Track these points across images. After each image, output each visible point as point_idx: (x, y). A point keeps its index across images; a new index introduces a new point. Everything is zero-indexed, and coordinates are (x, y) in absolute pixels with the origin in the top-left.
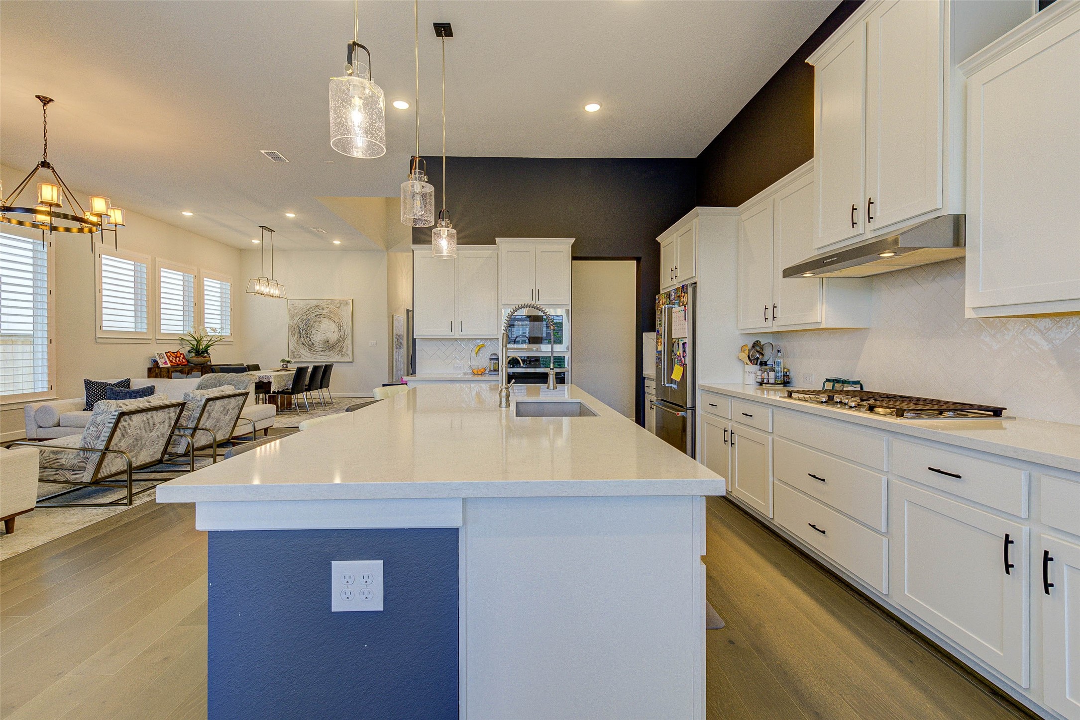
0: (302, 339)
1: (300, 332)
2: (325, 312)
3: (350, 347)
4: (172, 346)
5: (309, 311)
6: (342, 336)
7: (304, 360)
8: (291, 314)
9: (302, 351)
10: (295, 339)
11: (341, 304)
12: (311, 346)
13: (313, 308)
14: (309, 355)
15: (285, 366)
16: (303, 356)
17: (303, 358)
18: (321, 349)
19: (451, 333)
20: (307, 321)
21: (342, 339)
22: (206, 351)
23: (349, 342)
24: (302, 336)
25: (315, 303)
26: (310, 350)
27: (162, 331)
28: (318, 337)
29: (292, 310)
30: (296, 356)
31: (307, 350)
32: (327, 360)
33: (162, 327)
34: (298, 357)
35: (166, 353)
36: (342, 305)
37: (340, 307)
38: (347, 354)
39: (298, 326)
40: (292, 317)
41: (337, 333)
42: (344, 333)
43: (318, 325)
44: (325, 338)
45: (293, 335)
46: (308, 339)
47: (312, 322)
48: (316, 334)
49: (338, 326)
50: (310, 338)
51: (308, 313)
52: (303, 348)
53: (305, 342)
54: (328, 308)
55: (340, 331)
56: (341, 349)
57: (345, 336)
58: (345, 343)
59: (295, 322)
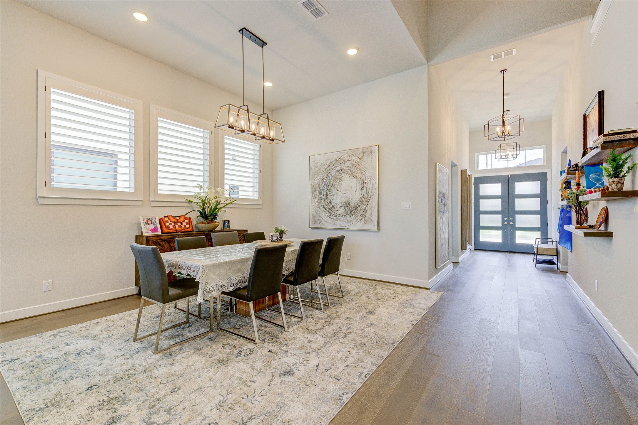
0: (323, 201)
1: (320, 192)
2: (345, 167)
3: (375, 210)
4: (173, 209)
5: (330, 167)
6: (366, 196)
7: (324, 227)
8: (313, 172)
9: (323, 216)
10: (316, 201)
11: (364, 153)
12: (330, 210)
13: (333, 163)
14: (329, 220)
16: (323, 221)
17: (323, 225)
18: (341, 213)
20: (328, 178)
21: (365, 200)
23: (373, 203)
24: (322, 197)
25: (335, 156)
26: (331, 214)
27: (159, 192)
28: (338, 199)
29: (313, 167)
30: (316, 221)
31: (328, 214)
32: (348, 227)
33: (160, 187)
34: (319, 222)
36: (365, 155)
37: (363, 157)
38: (372, 220)
39: (319, 187)
40: (313, 175)
41: (359, 192)
42: (368, 192)
43: (338, 184)
44: (346, 199)
45: (314, 196)
46: (329, 201)
47: (332, 180)
48: (337, 194)
49: (360, 183)
50: (330, 200)
51: (328, 169)
52: (324, 212)
53: (325, 205)
54: (348, 160)
55: (363, 190)
56: (364, 213)
57: (369, 196)
58: (369, 205)
59: (316, 181)
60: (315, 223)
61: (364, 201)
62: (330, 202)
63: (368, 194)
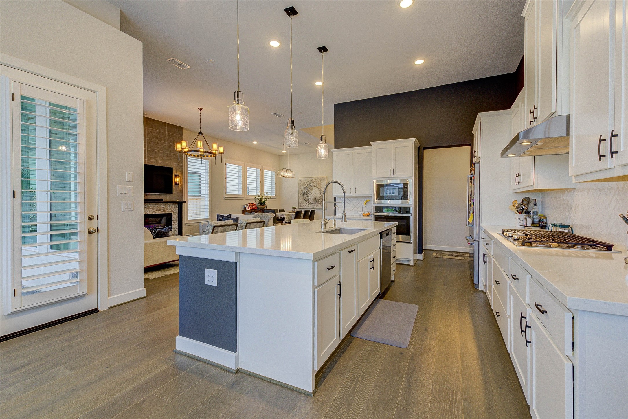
0: (304, 197)
1: (303, 194)
2: (314, 184)
4: (251, 201)
5: (307, 184)
9: (304, 203)
10: (301, 197)
11: (321, 179)
12: (308, 201)
13: (309, 182)
14: (307, 205)
15: (293, 210)
16: (304, 205)
17: (304, 207)
18: (312, 202)
19: (350, 194)
20: (306, 188)
21: (322, 197)
22: (264, 203)
25: (310, 179)
28: (311, 196)
29: (300, 183)
31: (307, 203)
32: (315, 208)
35: (249, 204)
37: (321, 181)
39: (303, 191)
40: (300, 186)
41: (319, 194)
43: (311, 190)
44: (314, 197)
45: (301, 195)
46: (307, 197)
47: (308, 189)
48: (310, 194)
49: (320, 190)
53: (305, 199)
54: (315, 181)
55: (321, 193)
56: (321, 202)
59: (301, 189)
60: (301, 206)
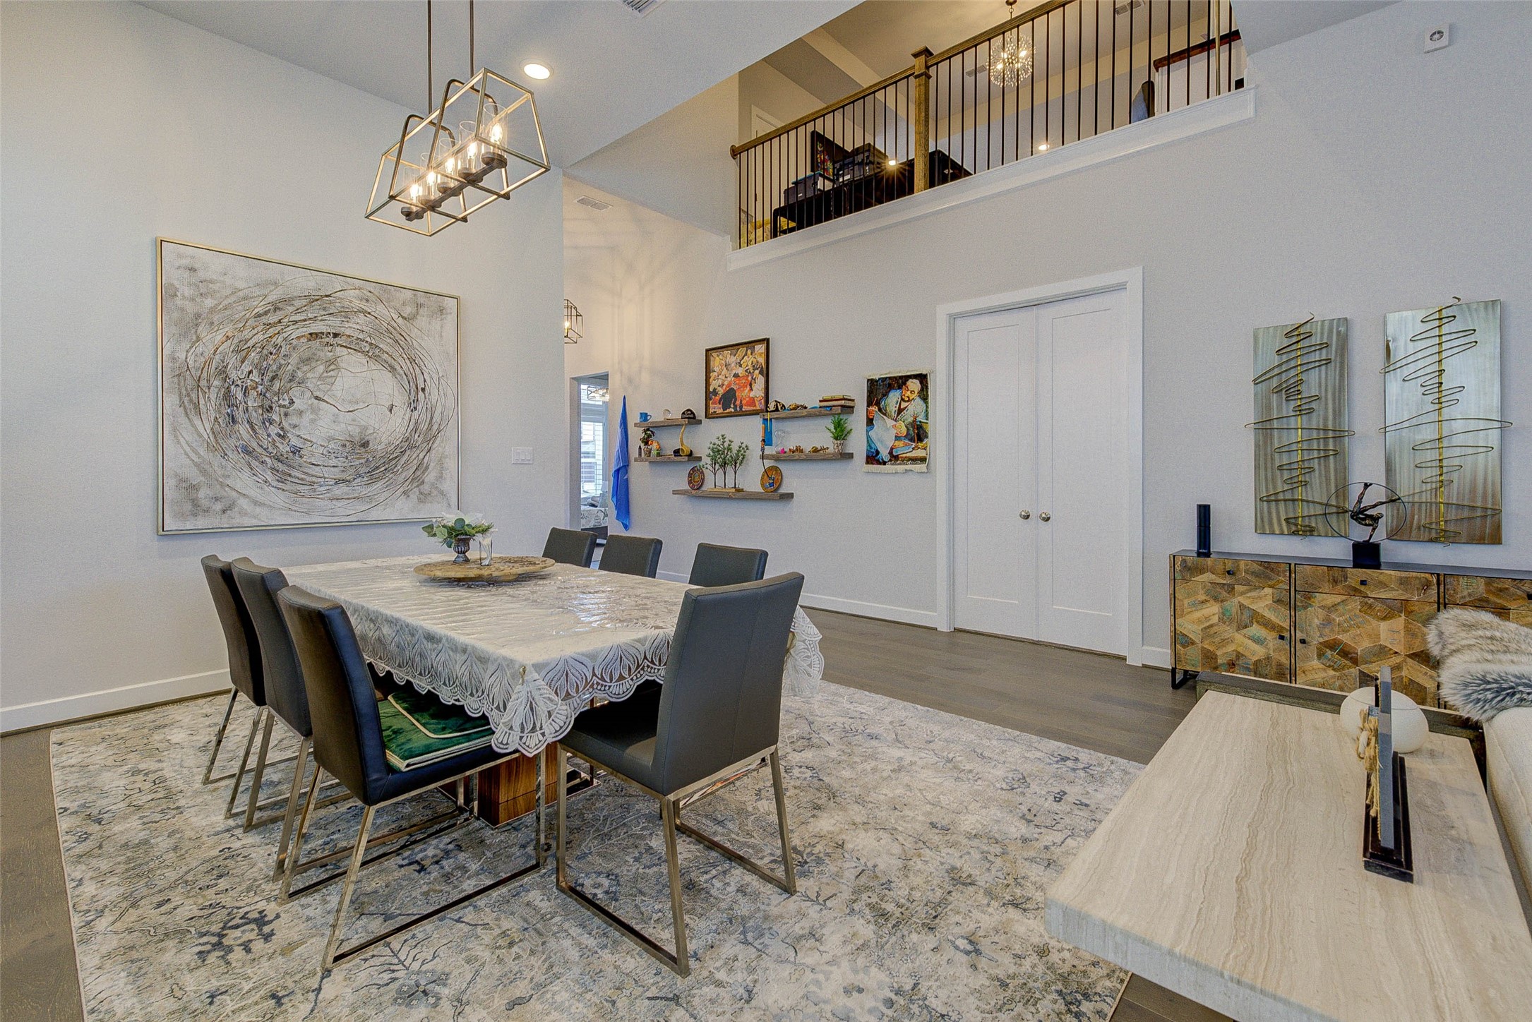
0: (243, 429)
1: (228, 397)
2: (351, 328)
3: (453, 465)
5: (280, 315)
6: (424, 427)
7: (247, 521)
8: (182, 310)
9: (243, 481)
10: (204, 427)
11: (419, 306)
13: (298, 303)
16: (243, 502)
17: (243, 513)
20: (269, 351)
21: (422, 438)
23: (445, 446)
24: (240, 415)
25: (306, 283)
26: (283, 478)
28: (318, 427)
29: (184, 294)
30: (205, 503)
31: (269, 476)
32: (361, 517)
34: (218, 507)
36: (421, 311)
37: (414, 315)
38: (442, 493)
39: (222, 372)
40: (184, 325)
41: (402, 413)
42: (432, 417)
43: (320, 378)
44: (355, 431)
45: (191, 408)
46: (273, 430)
47: (294, 360)
48: (315, 410)
49: (407, 387)
50: (282, 429)
51: (272, 318)
52: (247, 469)
53: (254, 445)
54: (365, 313)
55: (415, 408)
56: (418, 473)
57: (435, 427)
58: (433, 452)
59: (203, 349)
60: (197, 508)
61: (420, 440)
62: (279, 435)
63: (431, 421)
